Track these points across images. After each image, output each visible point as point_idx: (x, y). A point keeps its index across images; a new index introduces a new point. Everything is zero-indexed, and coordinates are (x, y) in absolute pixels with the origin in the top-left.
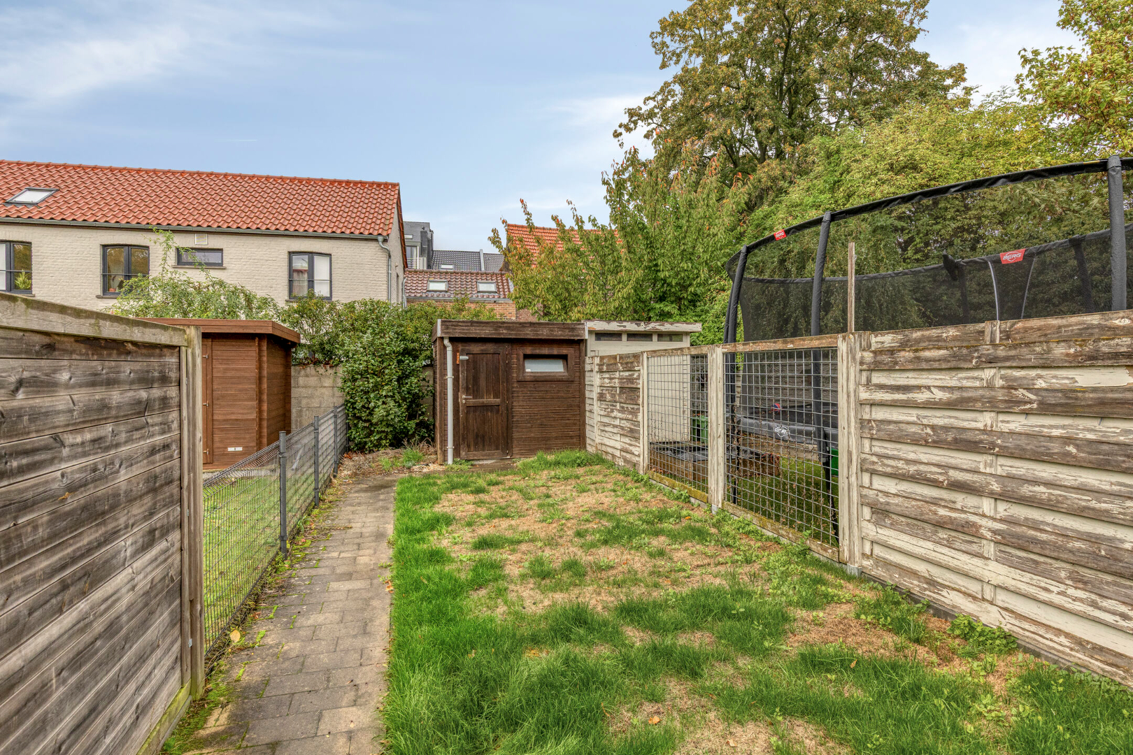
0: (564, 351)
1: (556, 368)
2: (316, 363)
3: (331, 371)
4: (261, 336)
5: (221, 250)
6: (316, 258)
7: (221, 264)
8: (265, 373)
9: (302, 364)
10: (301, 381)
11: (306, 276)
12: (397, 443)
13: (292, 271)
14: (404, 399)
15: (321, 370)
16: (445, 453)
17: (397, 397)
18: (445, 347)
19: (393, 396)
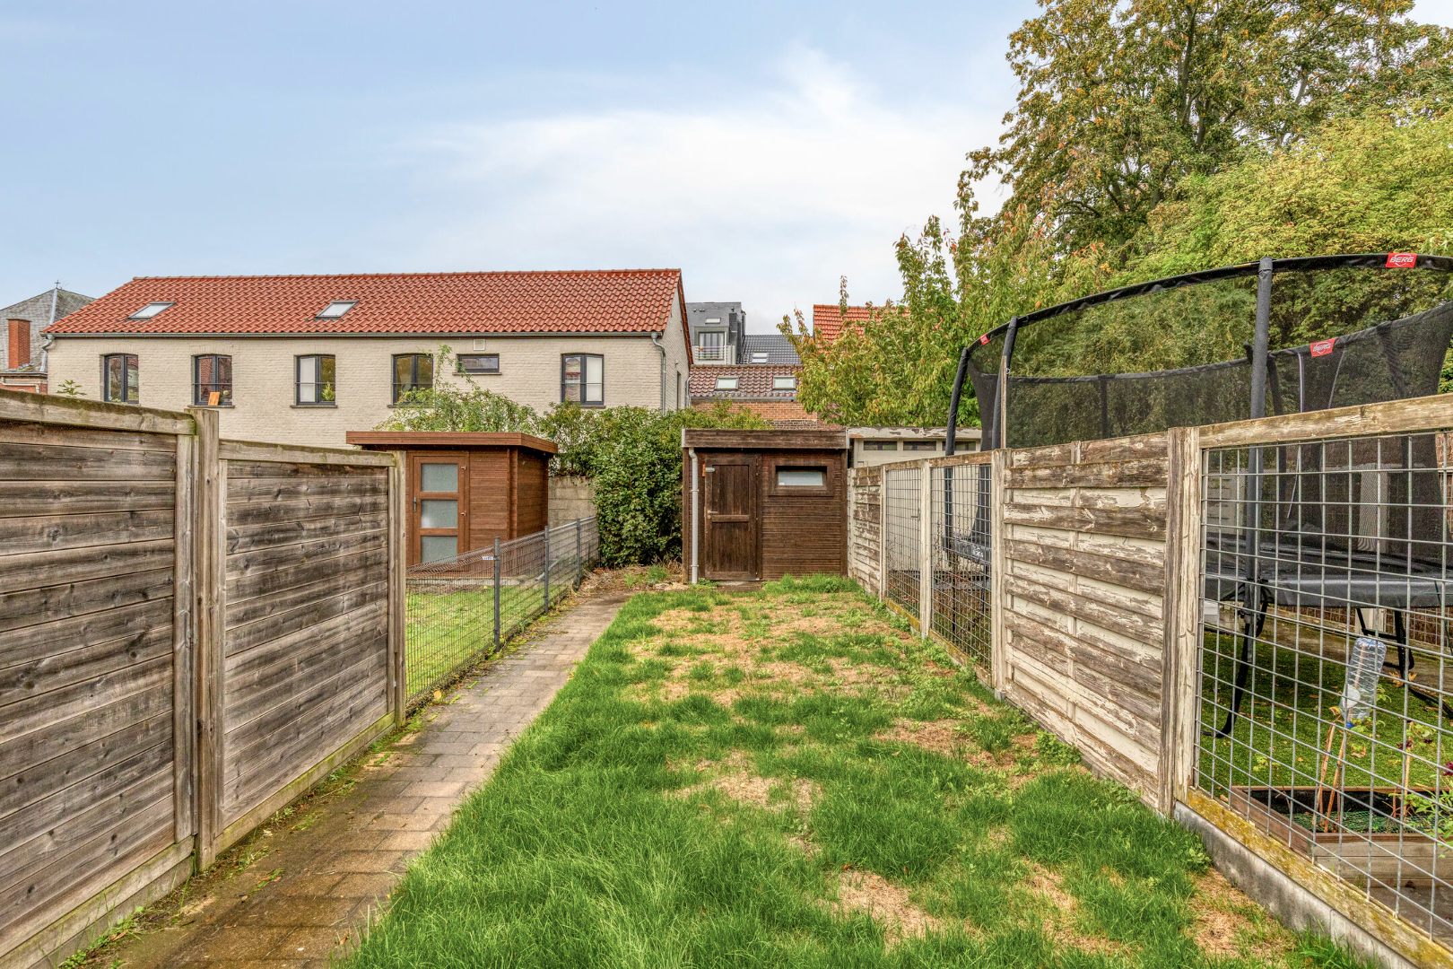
0: (823, 462)
1: (815, 482)
2: (573, 474)
3: (586, 482)
4: (512, 448)
5: (496, 355)
6: (589, 360)
7: (497, 370)
8: (516, 484)
9: (561, 474)
10: (559, 492)
11: (579, 379)
12: (645, 561)
13: (564, 375)
14: (656, 513)
15: (577, 481)
16: (689, 572)
17: (649, 511)
18: (690, 459)
19: (643, 510)
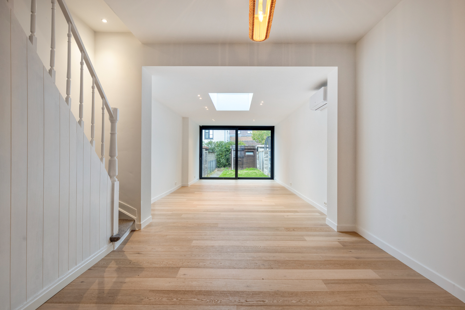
0: (253, 151)
1: (252, 154)
2: (211, 152)
3: (214, 154)
11: (208, 133)
12: (224, 167)
13: (205, 133)
15: (212, 154)
16: (232, 168)
18: (232, 150)
19: (224, 159)
